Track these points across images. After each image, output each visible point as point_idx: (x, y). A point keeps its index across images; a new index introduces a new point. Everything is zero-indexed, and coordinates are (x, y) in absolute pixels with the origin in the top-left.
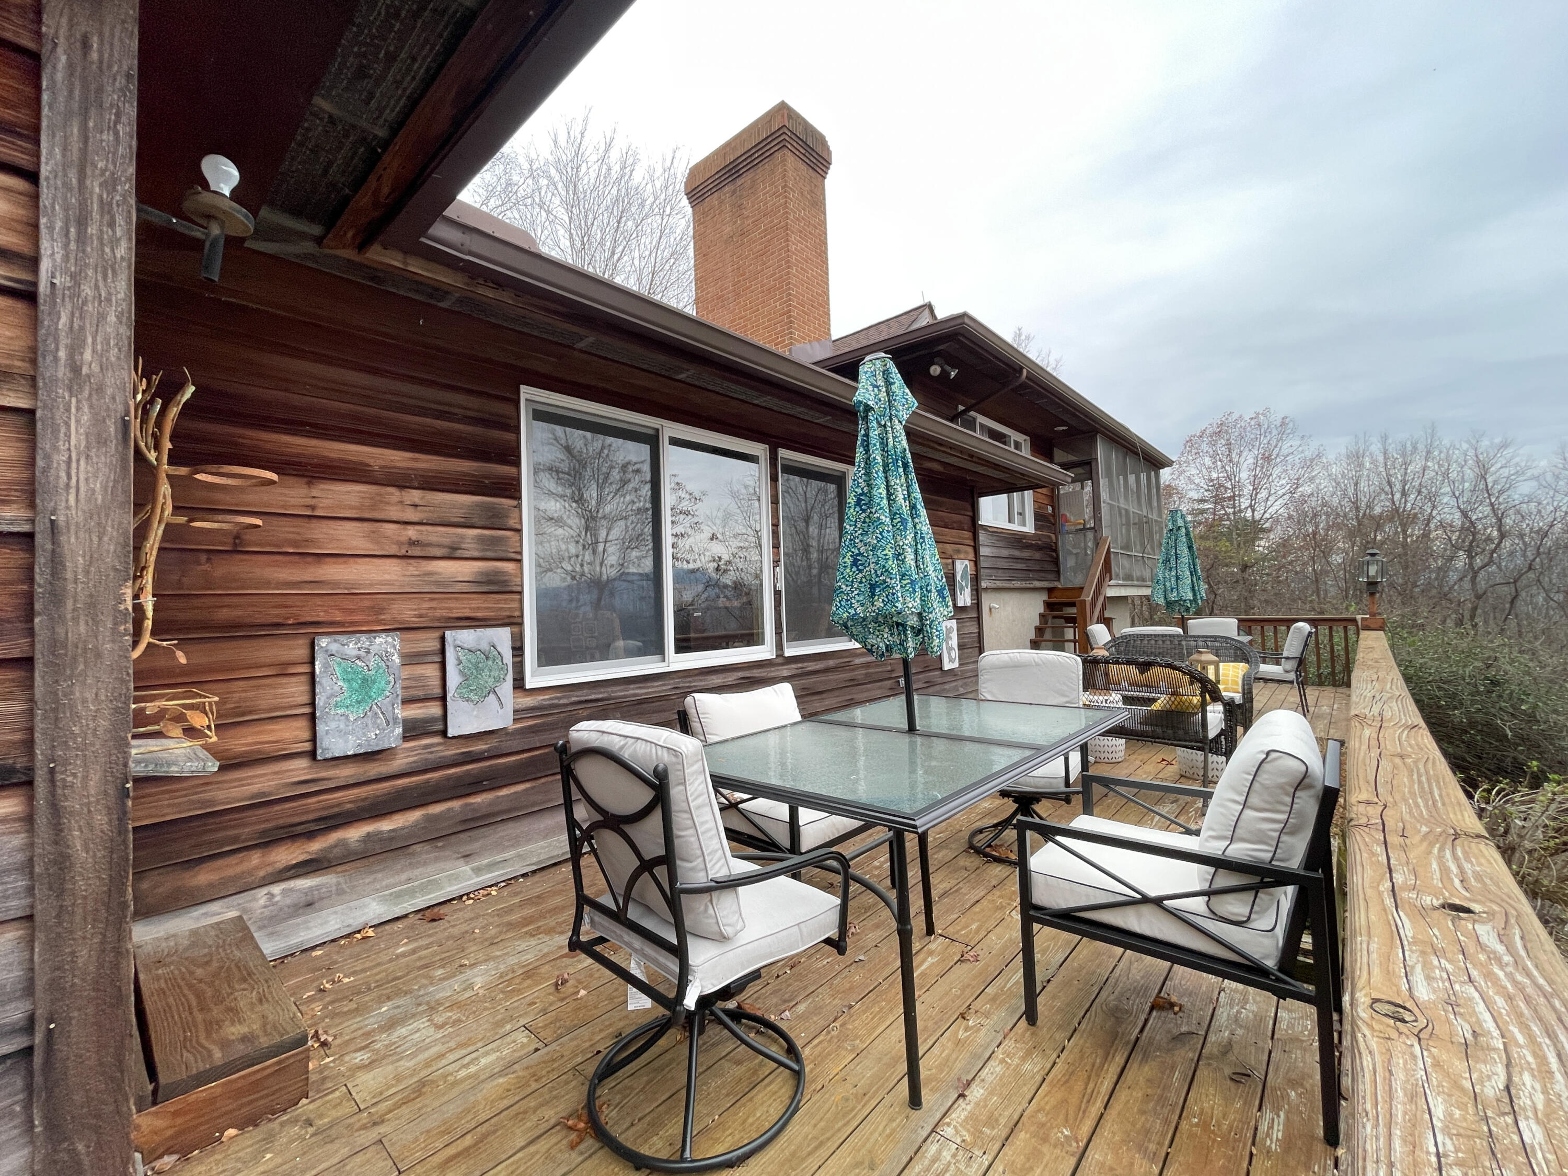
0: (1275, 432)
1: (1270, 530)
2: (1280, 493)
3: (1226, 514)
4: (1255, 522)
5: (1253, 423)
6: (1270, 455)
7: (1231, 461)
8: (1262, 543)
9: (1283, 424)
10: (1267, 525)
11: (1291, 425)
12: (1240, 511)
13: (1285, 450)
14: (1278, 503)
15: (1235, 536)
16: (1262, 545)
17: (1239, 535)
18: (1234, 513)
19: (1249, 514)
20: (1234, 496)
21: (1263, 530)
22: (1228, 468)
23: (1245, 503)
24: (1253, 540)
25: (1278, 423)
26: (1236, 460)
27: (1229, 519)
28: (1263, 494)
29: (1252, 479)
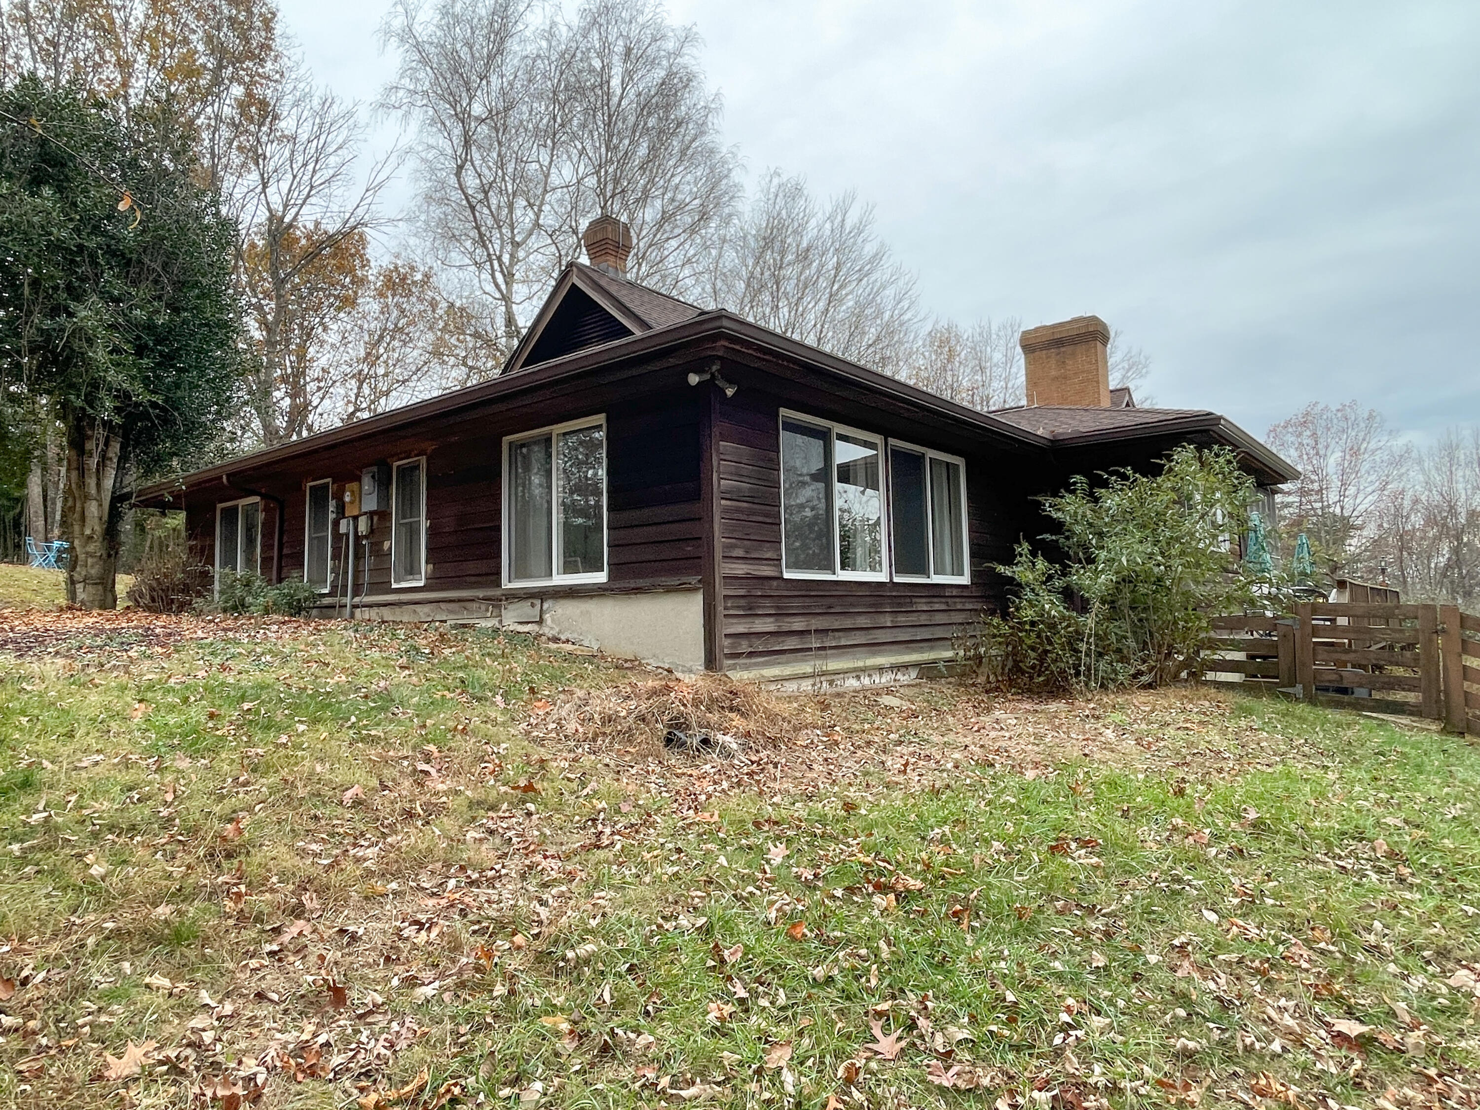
0: (1362, 425)
1: (1361, 528)
2: (1370, 489)
3: (1313, 509)
4: (1343, 518)
5: (1339, 414)
6: (1359, 449)
7: (1317, 454)
8: (1354, 542)
9: (1370, 417)
10: (1359, 522)
11: (1378, 419)
12: (1329, 506)
13: (1373, 445)
14: (1366, 501)
15: (1323, 534)
16: (1353, 545)
17: (1327, 532)
18: (1322, 508)
19: (1338, 511)
20: (1322, 489)
21: (1353, 527)
22: (1315, 462)
23: (1333, 497)
24: (1343, 540)
25: (1366, 416)
26: (1322, 452)
27: (1316, 515)
28: (1352, 490)
29: (1340, 472)
